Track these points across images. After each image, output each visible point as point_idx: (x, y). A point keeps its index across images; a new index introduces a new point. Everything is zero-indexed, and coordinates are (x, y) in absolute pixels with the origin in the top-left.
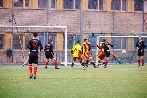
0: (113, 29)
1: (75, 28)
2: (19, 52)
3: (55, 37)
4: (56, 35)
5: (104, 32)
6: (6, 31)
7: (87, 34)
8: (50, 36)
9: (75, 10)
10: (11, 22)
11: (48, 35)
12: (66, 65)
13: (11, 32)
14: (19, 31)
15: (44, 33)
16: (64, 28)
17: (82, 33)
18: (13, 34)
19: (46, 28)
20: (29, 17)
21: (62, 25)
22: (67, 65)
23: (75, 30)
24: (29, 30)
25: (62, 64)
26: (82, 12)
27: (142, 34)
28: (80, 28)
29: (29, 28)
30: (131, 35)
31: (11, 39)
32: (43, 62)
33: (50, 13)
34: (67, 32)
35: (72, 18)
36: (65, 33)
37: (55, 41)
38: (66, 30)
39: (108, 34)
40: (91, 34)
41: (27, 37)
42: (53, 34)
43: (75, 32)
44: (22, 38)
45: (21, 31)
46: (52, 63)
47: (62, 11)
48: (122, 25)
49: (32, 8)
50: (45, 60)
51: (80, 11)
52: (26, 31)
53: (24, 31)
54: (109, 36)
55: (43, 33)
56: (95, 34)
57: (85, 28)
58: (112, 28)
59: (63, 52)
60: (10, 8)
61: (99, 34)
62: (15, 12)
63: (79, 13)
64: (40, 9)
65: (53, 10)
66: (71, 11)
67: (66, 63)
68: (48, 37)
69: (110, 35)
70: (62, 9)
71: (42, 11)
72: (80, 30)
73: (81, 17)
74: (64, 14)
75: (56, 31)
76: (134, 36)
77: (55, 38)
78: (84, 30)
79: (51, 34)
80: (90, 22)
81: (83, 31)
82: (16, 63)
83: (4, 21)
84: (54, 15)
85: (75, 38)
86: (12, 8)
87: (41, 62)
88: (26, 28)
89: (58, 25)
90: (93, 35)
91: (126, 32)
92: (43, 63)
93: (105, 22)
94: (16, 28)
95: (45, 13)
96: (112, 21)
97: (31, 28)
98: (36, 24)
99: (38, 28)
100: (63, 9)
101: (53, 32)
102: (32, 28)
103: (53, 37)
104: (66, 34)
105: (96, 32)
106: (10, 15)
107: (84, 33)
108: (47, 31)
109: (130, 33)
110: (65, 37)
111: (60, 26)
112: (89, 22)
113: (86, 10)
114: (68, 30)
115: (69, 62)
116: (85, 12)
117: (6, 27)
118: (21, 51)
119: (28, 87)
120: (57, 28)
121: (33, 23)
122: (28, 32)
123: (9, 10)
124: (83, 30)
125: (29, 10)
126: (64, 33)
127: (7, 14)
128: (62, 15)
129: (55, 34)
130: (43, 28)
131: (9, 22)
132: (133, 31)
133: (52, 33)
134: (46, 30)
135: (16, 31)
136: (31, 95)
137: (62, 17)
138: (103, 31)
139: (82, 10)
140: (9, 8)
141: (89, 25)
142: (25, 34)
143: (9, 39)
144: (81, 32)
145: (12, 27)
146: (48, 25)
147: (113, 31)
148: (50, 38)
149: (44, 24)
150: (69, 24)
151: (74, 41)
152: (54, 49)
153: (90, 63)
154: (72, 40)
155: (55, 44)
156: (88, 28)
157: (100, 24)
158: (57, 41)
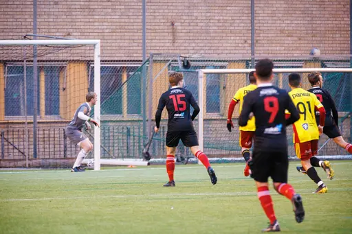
0: (252, 45)
1: (126, 45)
3: (61, 74)
4: (62, 68)
5: (223, 57)
7: (168, 64)
11: (35, 71)
12: (97, 168)
15: (23, 61)
16: (90, 45)
17: (148, 60)
19: (29, 45)
21: (83, 35)
22: (102, 165)
23: (127, 50)
25: (86, 165)
27: (348, 61)
28: (144, 43)
30: (312, 64)
32: (22, 157)
34: (99, 59)
35: (114, 10)
36: (93, 61)
37: (61, 87)
38: (97, 52)
39: (234, 61)
40: (180, 64)
42: (53, 64)
43: (124, 59)
46: (51, 161)
48: (282, 31)
50: (26, 150)
54: (238, 68)
55: (19, 64)
56: (192, 64)
57: (160, 44)
58: (250, 42)
61: (205, 63)
67: (97, 161)
68: (35, 78)
69: (241, 64)
72: (144, 49)
73: (144, 9)
75: (62, 55)
76: (323, 66)
77: (61, 81)
78: (156, 52)
79: (48, 64)
80: (176, 24)
81: (152, 55)
87: (14, 160)
89: (69, 35)
90: (187, 65)
91: (296, 55)
92: (20, 163)
93: (225, 21)
96: (247, 19)
99: (3, 46)
101: (52, 59)
103: (55, 74)
104: (97, 66)
105: (196, 57)
107: (155, 61)
108: (35, 56)
109: (308, 57)
110: (92, 76)
111: (75, 37)
112: (173, 24)
114: (102, 50)
115: (109, 158)
120: (67, 46)
124: (153, 52)
126: (89, 63)
129: (61, 64)
130: (19, 46)
132: (317, 52)
133: (50, 61)
134: (29, 53)
137: (83, 9)
138: (218, 54)
141: (174, 32)
144: (148, 56)
146: (35, 37)
147: (253, 53)
148: (43, 78)
149: (24, 34)
150: (108, 31)
151: (125, 88)
152: (57, 113)
153: (177, 160)
154: (117, 85)
155: (61, 99)
156: (168, 44)
157: (207, 31)
158: (68, 90)
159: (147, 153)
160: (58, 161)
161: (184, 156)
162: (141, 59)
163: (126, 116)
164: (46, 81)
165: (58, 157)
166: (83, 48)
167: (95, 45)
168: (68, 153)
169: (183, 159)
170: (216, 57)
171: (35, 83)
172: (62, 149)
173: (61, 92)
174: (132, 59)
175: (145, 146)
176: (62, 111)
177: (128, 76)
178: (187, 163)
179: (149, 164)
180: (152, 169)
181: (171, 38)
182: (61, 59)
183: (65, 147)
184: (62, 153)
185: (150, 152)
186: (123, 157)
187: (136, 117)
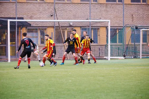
2: (61, 47)
4: (98, 29)
6: (48, 25)
7: (131, 28)
8: (92, 30)
9: (118, 3)
10: (52, 17)
11: (90, 29)
12: (109, 59)
13: (53, 27)
14: (61, 25)
15: (86, 27)
16: (107, 22)
18: (55, 29)
19: (88, 22)
20: (71, 11)
21: (105, 18)
22: (111, 59)
23: (118, 23)
24: (71, 24)
25: (106, 58)
26: (125, 5)
28: (124, 21)
29: (71, 22)
31: (53, 33)
32: (86, 56)
33: (92, 7)
34: (110, 26)
35: (114, 11)
36: (108, 27)
37: (98, 35)
38: (109, 24)
40: (135, 28)
41: (69, 31)
43: (118, 26)
44: (64, 32)
45: (63, 25)
47: (105, 5)
49: (74, 2)
51: (123, 4)
52: (69, 25)
53: (65, 25)
55: (85, 28)
56: (138, 28)
57: (128, 21)
59: (106, 46)
60: (52, 2)
61: (142, 27)
62: (57, 6)
63: (121, 6)
64: (82, 3)
65: (96, 4)
66: (114, 5)
67: (109, 57)
68: (90, 32)
70: (104, 3)
71: (85, 4)
72: (123, 23)
73: (123, 10)
74: (106, 7)
75: (99, 25)
77: (98, 32)
78: (127, 24)
79: (94, 28)
81: (126, 25)
82: (59, 57)
83: (45, 16)
84: (97, 9)
85: (118, 32)
86: (53, 2)
87: (84, 57)
88: (69, 22)
89: (100, 18)
90: (137, 28)
94: (58, 22)
95: (87, 7)
97: (73, 22)
98: (78, 18)
99: (80, 22)
100: (106, 3)
101: (95, 26)
102: (75, 22)
103: (96, 30)
104: (109, 28)
105: (139, 25)
106: (51, 9)
107: (127, 27)
108: (90, 25)
110: (108, 31)
111: (103, 19)
112: (132, 15)
113: (129, 3)
114: (111, 23)
115: (113, 56)
116: (127, 5)
117: (47, 22)
118: (63, 46)
119: (71, 82)
120: (100, 22)
121: (75, 17)
122: (70, 26)
123: (51, 4)
124: (126, 24)
125: (71, 4)
126: (107, 27)
127: (48, 8)
128: (105, 8)
129: (98, 28)
130: (85, 22)
131: (50, 16)
134: (88, 24)
135: (57, 25)
136: (75, 90)
137: (105, 11)
139: (125, 3)
140: (50, 2)
141: (133, 18)
142: (68, 28)
143: (51, 33)
145: (54, 22)
146: (90, 19)
148: (92, 32)
149: (87, 18)
150: (112, 17)
151: (118, 35)
152: (97, 43)
153: (134, 57)
154: (115, 34)
155: (98, 38)
156: (131, 22)
157: (143, 17)
158: (100, 36)
159: (125, 55)
160: (97, 57)
161: (136, 56)
162: (123, 26)
163: (118, 43)
164: (93, 33)
165: (97, 56)
166: (105, 23)
167: (108, 22)
168: (100, 55)
169: (135, 57)
170: (145, 25)
171: (90, 33)
172: (98, 54)
173: (98, 36)
174: (120, 26)
175: (124, 53)
176: (98, 42)
177: (119, 31)
178: (137, 58)
179: (125, 58)
180: (126, 60)
181: (132, 20)
182: (98, 26)
183: (99, 53)
184: (98, 55)
185: (125, 54)
186: (117, 56)
187: (121, 44)
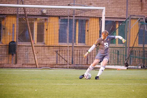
2: (27, 47)
4: (87, 21)
7: (138, 20)
11: (74, 21)
13: (15, 16)
14: (28, 13)
15: (67, 16)
17: (129, 18)
18: (18, 18)
19: (71, 9)
21: (98, 5)
24: (45, 11)
28: (127, 9)
32: (66, 63)
36: (102, 18)
37: (86, 30)
38: (104, 13)
40: (144, 20)
41: (41, 23)
42: (82, 18)
43: (118, 17)
44: (32, 25)
46: (80, 65)
50: (68, 60)
52: (40, 13)
53: (35, 13)
55: (66, 18)
57: (135, 10)
68: (74, 25)
72: (127, 13)
75: (87, 14)
77: (86, 26)
78: (133, 14)
79: (80, 18)
80: (143, 1)
81: (131, 16)
82: (23, 64)
87: (62, 65)
89: (91, 4)
92: (65, 66)
94: (24, 8)
98: (55, 3)
99: (58, 9)
101: (82, 16)
102: (49, 8)
107: (132, 19)
108: (74, 14)
111: (94, 6)
112: (141, 1)
114: (106, 12)
118: (30, 46)
122: (43, 15)
124: (132, 14)
126: (100, 18)
129: (86, 19)
130: (66, 9)
134: (71, 13)
135: (22, 13)
141: (142, 5)
142: (38, 18)
143: (11, 26)
144: (128, 16)
145: (17, 8)
146: (74, 5)
148: (77, 25)
149: (69, 3)
150: (110, 3)
151: (117, 31)
152: (84, 42)
153: (141, 67)
154: (114, 30)
155: (86, 36)
156: (139, 11)
158: (89, 31)
159: (127, 63)
160: (83, 66)
161: (145, 65)
162: (125, 17)
163: (117, 45)
164: (79, 27)
165: (84, 63)
166: (97, 11)
167: (103, 10)
168: (89, 62)
169: (144, 67)
171: (74, 27)
172: (86, 60)
173: (86, 32)
174: (121, 17)
175: (126, 60)
176: (86, 41)
177: (119, 25)
178: (146, 69)
179: (127, 69)
180: (129, 71)
181: (140, 8)
182: (86, 16)
184: (86, 62)
186: (115, 65)
187: (122, 45)
